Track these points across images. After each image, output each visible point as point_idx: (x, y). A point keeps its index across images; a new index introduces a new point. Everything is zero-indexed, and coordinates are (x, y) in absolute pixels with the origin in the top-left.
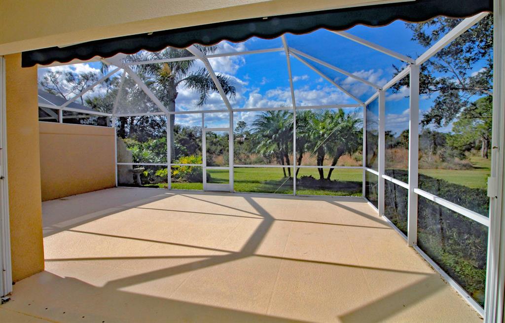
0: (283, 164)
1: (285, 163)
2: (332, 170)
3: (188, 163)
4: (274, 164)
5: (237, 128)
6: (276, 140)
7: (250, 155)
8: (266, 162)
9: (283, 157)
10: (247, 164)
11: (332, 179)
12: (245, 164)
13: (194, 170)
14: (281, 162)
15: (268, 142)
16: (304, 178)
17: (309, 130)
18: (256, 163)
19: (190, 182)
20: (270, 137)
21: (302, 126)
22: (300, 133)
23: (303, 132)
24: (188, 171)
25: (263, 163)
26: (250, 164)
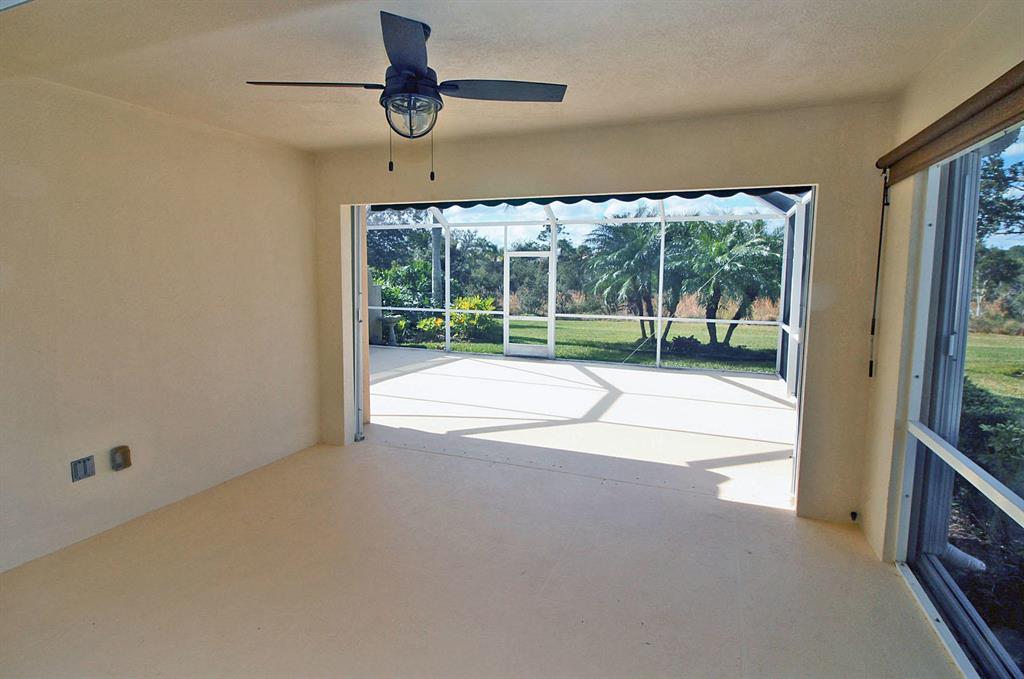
0: (641, 315)
1: (645, 313)
2: (733, 326)
3: (471, 309)
4: (623, 315)
5: (543, 232)
6: (630, 272)
7: (574, 296)
8: (606, 310)
9: (640, 302)
10: (567, 312)
11: (734, 343)
12: (563, 312)
13: (482, 320)
14: (638, 310)
15: (614, 275)
16: (679, 341)
17: (691, 255)
18: (584, 310)
19: (473, 341)
20: (618, 264)
21: (678, 246)
22: (674, 259)
23: (680, 258)
24: (471, 322)
25: (598, 311)
26: (573, 312)
